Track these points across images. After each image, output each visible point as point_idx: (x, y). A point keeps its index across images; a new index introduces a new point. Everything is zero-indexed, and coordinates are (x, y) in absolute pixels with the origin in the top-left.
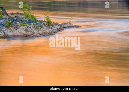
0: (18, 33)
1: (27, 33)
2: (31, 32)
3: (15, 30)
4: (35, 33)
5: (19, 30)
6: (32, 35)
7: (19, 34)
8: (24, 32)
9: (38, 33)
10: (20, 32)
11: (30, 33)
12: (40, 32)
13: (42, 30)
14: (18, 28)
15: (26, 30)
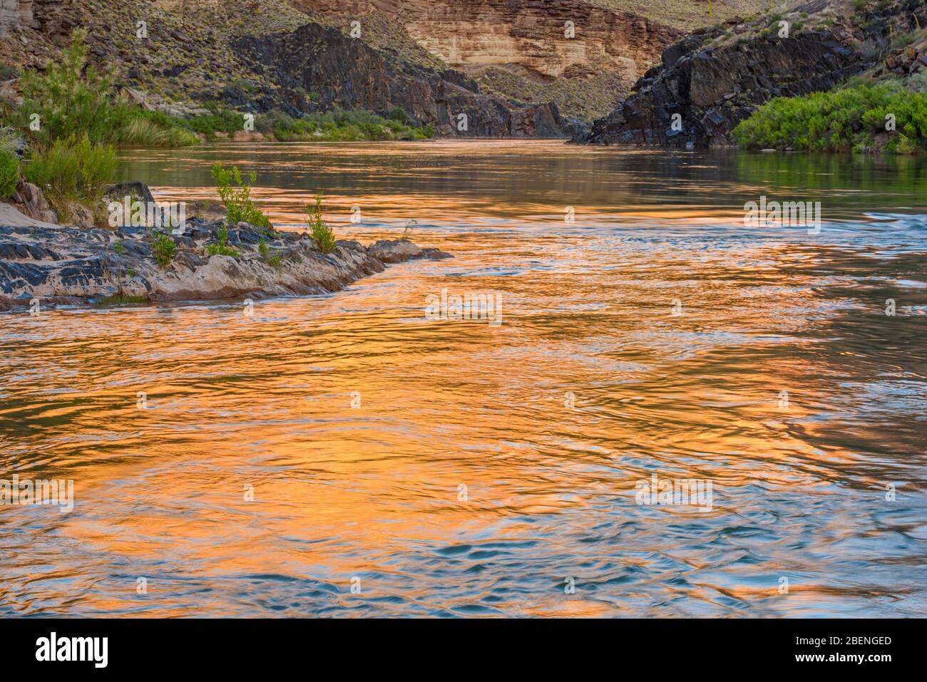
0: (201, 283)
1: (237, 283)
2: (251, 278)
3: (188, 271)
4: (267, 284)
5: (204, 271)
6: (257, 290)
7: (205, 288)
8: (225, 280)
9: (281, 283)
10: (208, 278)
12: (288, 279)
13: (294, 270)
14: (200, 264)
15: (232, 272)
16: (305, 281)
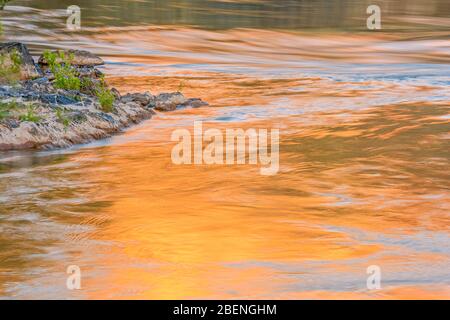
0: (13, 139)
1: (37, 139)
2: (46, 135)
3: (8, 131)
4: (56, 139)
5: (16, 131)
6: (48, 143)
7: (16, 142)
8: (29, 137)
9: (65, 138)
10: (19, 136)
11: (43, 139)
12: (71, 134)
13: (76, 129)
14: (15, 127)
15: (34, 132)
16: (83, 136)
